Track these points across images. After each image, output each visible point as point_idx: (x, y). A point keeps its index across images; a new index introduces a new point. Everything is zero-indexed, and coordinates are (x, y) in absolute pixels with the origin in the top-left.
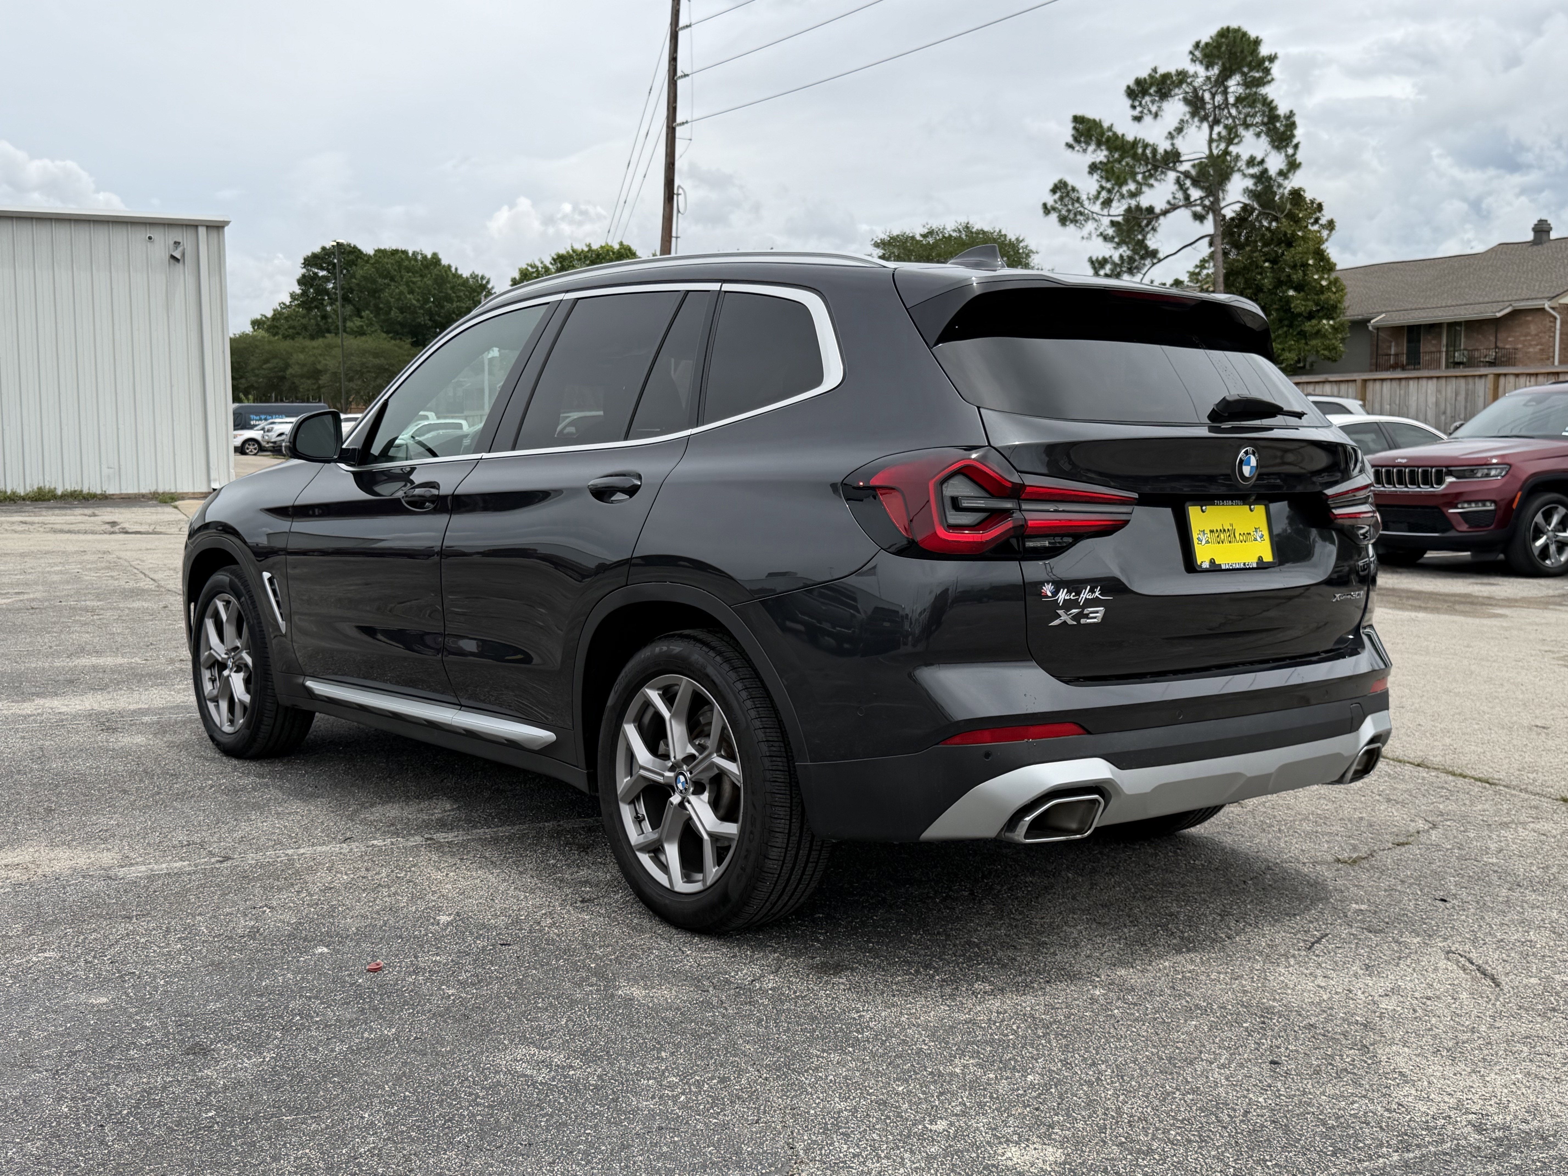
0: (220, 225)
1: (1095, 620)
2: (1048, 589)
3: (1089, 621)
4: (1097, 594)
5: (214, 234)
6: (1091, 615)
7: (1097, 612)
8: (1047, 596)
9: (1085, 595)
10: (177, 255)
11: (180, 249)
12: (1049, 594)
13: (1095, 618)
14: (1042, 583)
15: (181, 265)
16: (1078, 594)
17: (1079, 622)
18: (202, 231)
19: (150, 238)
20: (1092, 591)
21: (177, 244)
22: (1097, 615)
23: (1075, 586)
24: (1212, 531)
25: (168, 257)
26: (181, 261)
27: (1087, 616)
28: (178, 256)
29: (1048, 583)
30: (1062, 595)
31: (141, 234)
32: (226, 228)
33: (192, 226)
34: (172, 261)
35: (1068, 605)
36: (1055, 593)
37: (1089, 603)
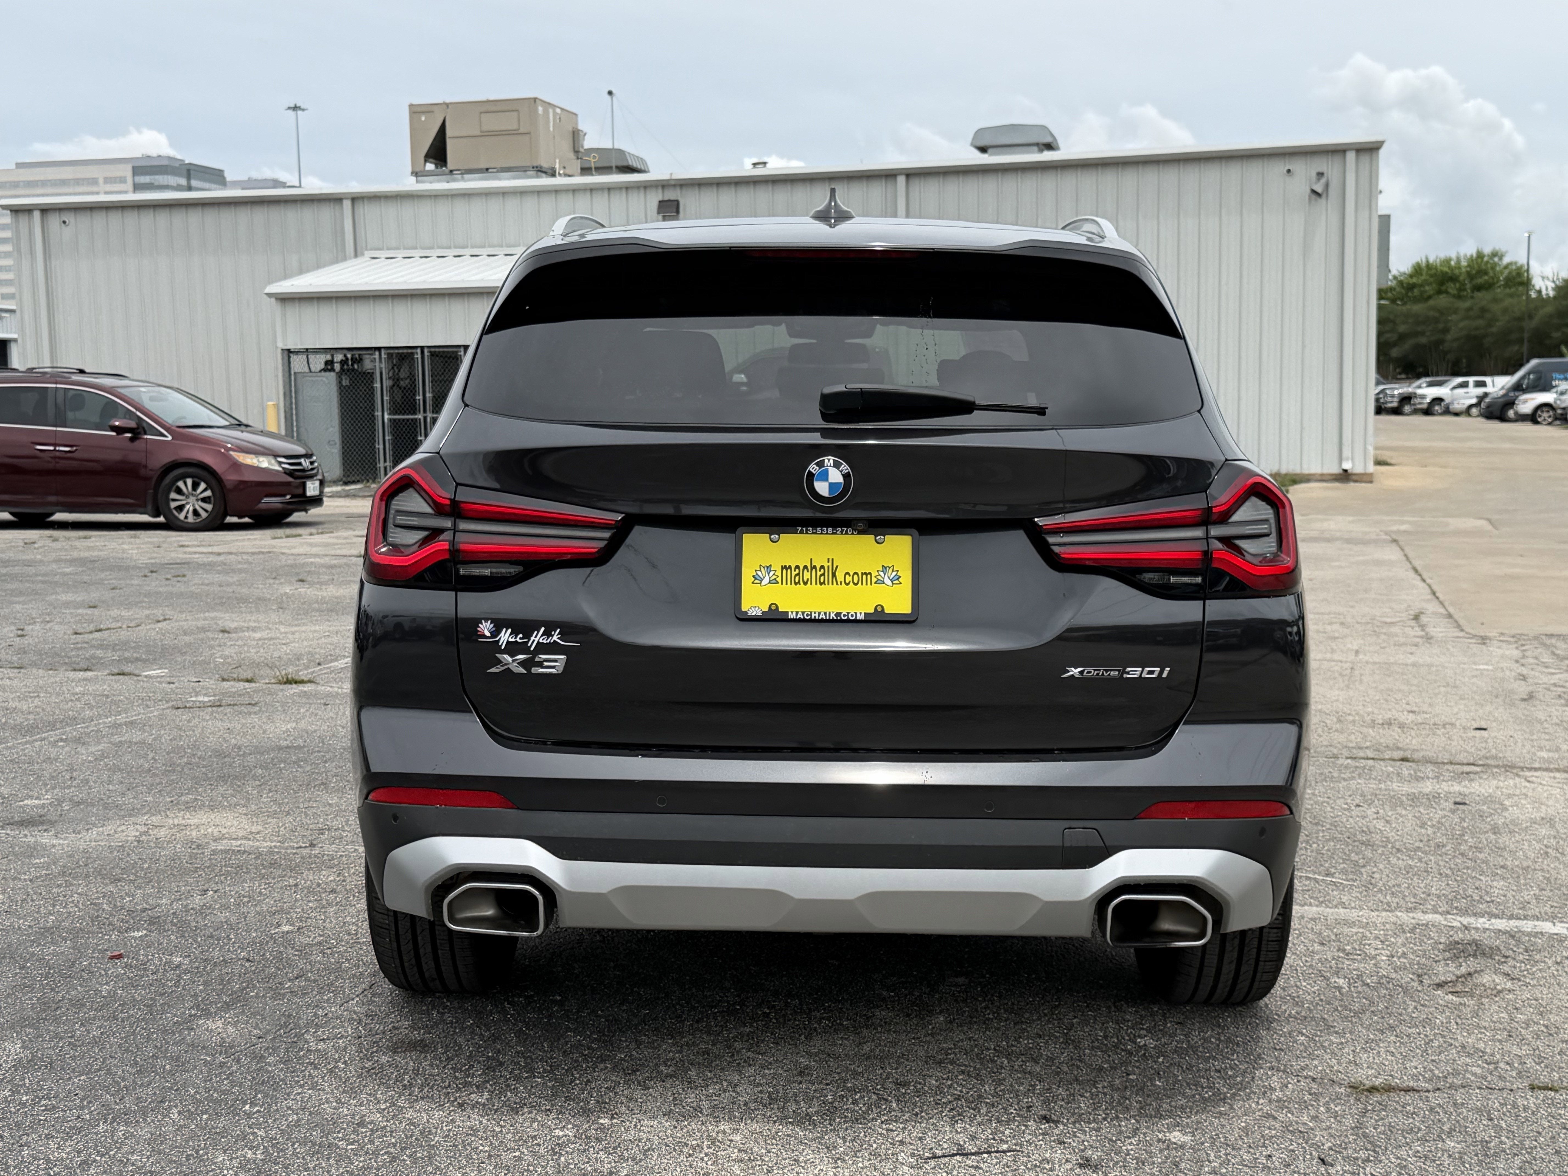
0: (1375, 146)
1: (553, 671)
2: (486, 628)
3: (541, 670)
4: (555, 638)
5: (1365, 158)
6: (546, 664)
7: (555, 661)
8: (484, 636)
9: (537, 638)
10: (1319, 188)
11: (1323, 180)
12: (488, 634)
13: (553, 667)
14: (478, 621)
15: (1323, 201)
16: (527, 636)
17: (529, 670)
18: (1351, 156)
19: (1289, 171)
20: (548, 634)
21: (1320, 175)
22: (555, 664)
23: (524, 627)
24: (784, 568)
25: (1308, 191)
26: (1324, 196)
27: (540, 664)
28: (1319, 190)
29: (486, 620)
30: (505, 636)
31: (1278, 168)
32: (1382, 152)
33: (1338, 151)
34: (1314, 196)
35: (512, 649)
36: (495, 633)
37: (542, 648)
